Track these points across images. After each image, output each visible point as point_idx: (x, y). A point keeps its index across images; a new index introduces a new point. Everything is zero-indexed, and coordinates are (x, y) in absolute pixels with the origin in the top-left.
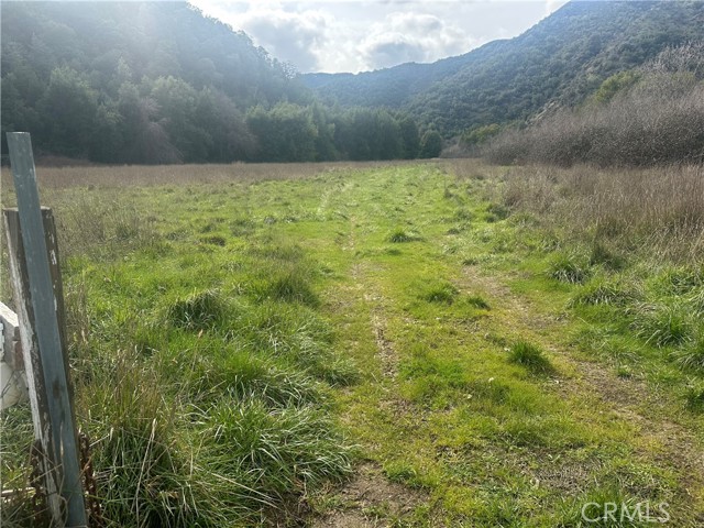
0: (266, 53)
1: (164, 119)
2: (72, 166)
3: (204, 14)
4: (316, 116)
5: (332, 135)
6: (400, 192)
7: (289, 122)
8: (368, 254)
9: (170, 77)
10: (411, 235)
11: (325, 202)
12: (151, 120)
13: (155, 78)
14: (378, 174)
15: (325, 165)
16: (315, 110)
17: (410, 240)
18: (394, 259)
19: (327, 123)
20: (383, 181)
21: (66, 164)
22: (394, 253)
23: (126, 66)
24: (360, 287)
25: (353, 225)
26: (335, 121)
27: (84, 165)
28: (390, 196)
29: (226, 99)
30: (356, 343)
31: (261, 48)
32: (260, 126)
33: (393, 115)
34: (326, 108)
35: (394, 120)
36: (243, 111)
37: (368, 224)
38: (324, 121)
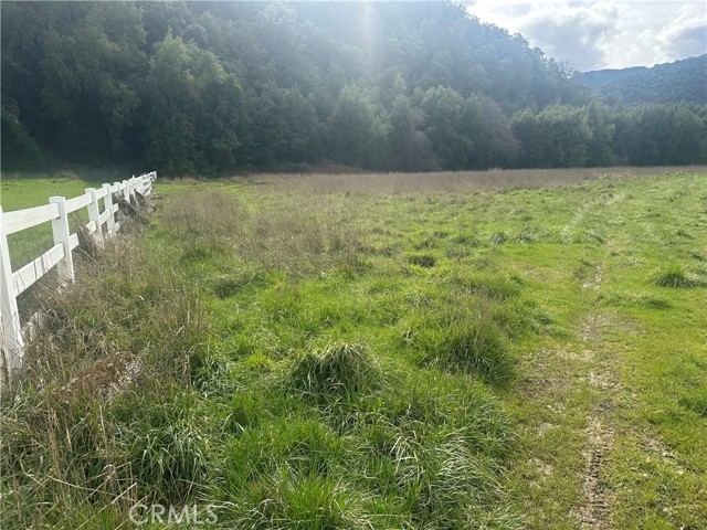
0: (542, 54)
1: (430, 128)
2: (348, 173)
3: (481, 22)
4: (593, 116)
5: (610, 137)
6: (691, 209)
7: (558, 125)
8: (616, 301)
9: (441, 87)
10: (694, 277)
11: (579, 217)
12: (417, 129)
13: (425, 88)
14: (665, 183)
15: (594, 171)
16: (592, 110)
17: (690, 285)
18: (656, 316)
19: (605, 124)
20: (669, 192)
21: (343, 172)
22: (658, 305)
23: (402, 80)
24: (588, 356)
25: (608, 253)
26: (617, 122)
27: (357, 172)
28: (674, 213)
29: (493, 104)
30: (548, 470)
31: (537, 49)
32: (524, 131)
33: (696, 112)
34: (606, 107)
35: (696, 117)
36: (509, 116)
37: (630, 254)
38: (602, 121)
